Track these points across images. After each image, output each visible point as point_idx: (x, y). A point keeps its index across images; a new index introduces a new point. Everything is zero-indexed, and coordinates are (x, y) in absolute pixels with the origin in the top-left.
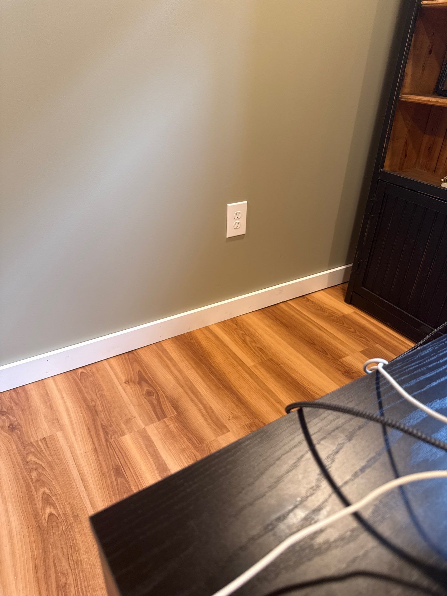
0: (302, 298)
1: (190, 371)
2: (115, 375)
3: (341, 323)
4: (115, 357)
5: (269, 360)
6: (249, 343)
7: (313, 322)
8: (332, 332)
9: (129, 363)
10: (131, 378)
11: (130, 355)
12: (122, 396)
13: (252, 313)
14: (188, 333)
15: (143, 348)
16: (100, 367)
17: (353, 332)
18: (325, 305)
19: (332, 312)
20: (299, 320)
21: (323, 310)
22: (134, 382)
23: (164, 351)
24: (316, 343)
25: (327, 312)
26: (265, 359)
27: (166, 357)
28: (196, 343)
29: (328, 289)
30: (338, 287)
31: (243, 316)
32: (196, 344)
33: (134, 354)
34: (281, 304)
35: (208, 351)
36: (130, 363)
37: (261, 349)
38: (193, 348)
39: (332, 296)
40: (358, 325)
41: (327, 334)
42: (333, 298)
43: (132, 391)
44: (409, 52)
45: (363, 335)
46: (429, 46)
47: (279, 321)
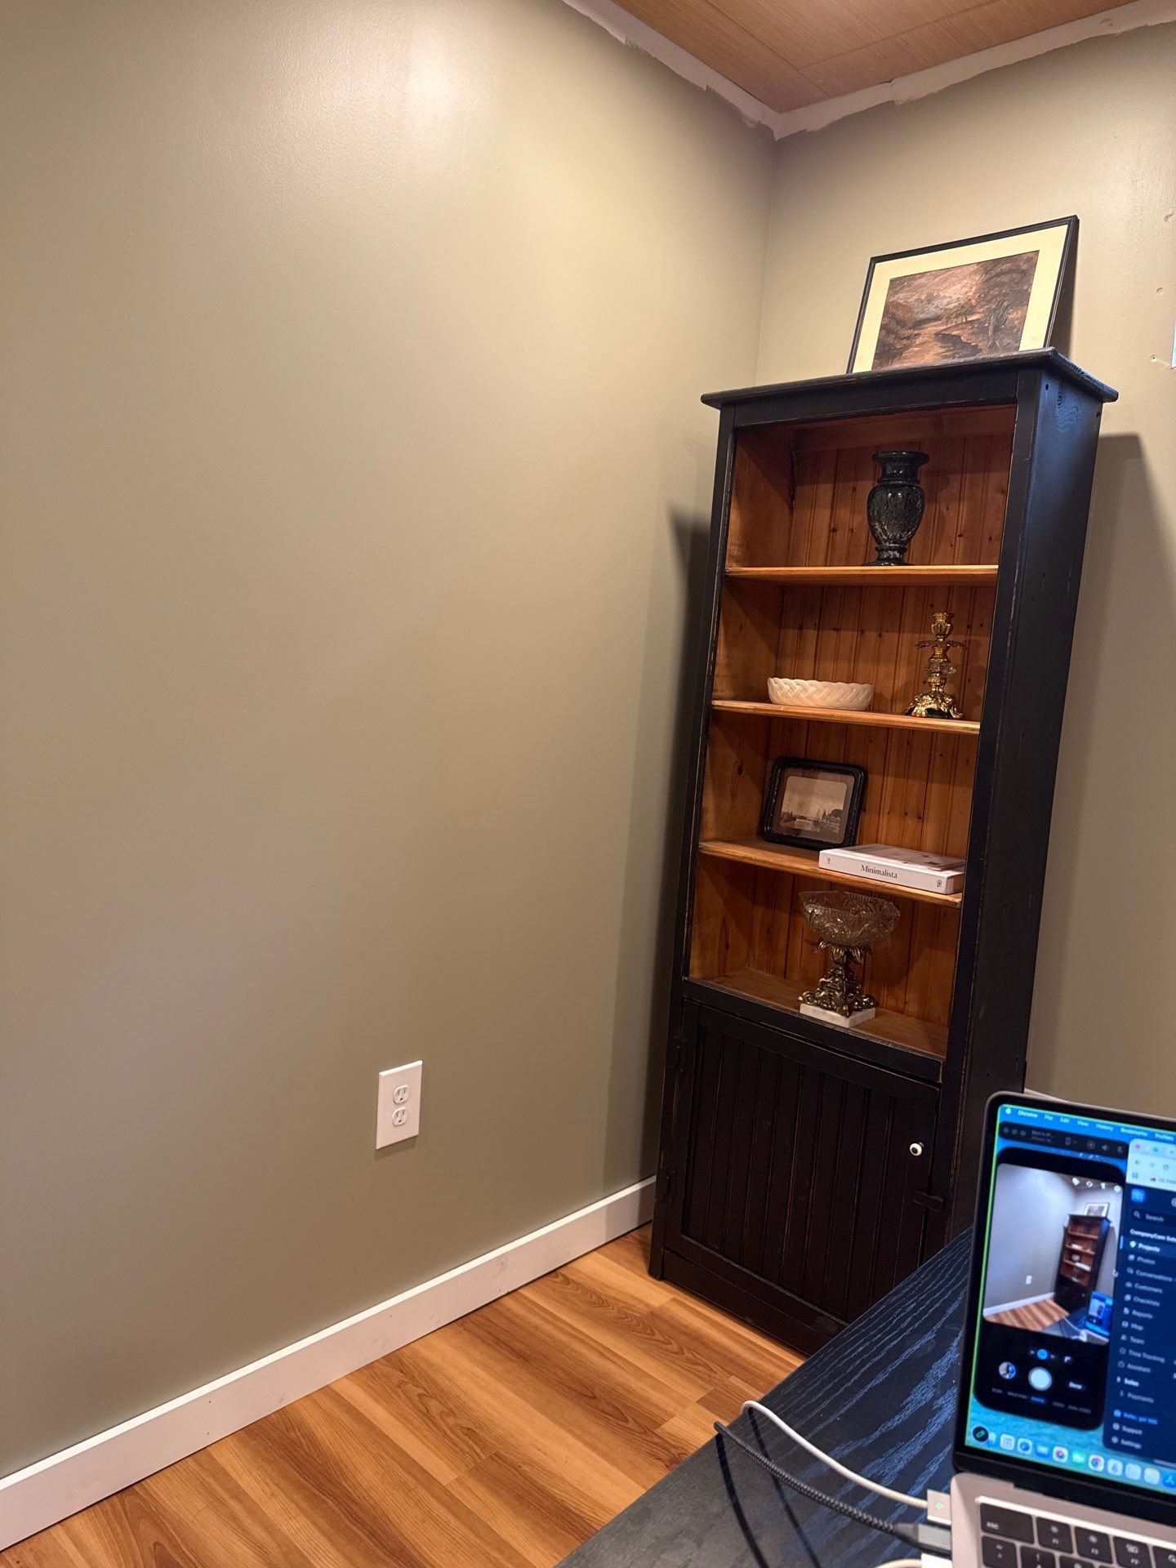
0: (551, 1279)
1: (295, 1521)
3: (649, 1331)
5: (492, 1459)
6: (438, 1418)
7: (588, 1341)
8: (631, 1360)
9: (127, 1524)
11: (128, 1499)
13: (438, 1331)
14: (277, 1411)
15: (160, 1475)
16: (45, 1548)
17: (676, 1353)
18: (605, 1289)
19: (624, 1305)
20: (552, 1337)
21: (603, 1303)
23: (217, 1473)
24: (597, 1393)
25: (613, 1309)
26: (484, 1457)
27: (227, 1490)
28: (303, 1437)
29: (609, 1246)
30: (629, 1239)
31: (414, 1344)
32: (303, 1441)
33: (136, 1493)
34: (505, 1299)
35: (337, 1456)
36: (130, 1524)
37: (469, 1432)
38: (295, 1453)
39: (622, 1265)
40: (685, 1334)
41: (619, 1366)
42: (624, 1270)
44: (703, 777)
45: (700, 1357)
46: (736, 762)
47: (506, 1345)
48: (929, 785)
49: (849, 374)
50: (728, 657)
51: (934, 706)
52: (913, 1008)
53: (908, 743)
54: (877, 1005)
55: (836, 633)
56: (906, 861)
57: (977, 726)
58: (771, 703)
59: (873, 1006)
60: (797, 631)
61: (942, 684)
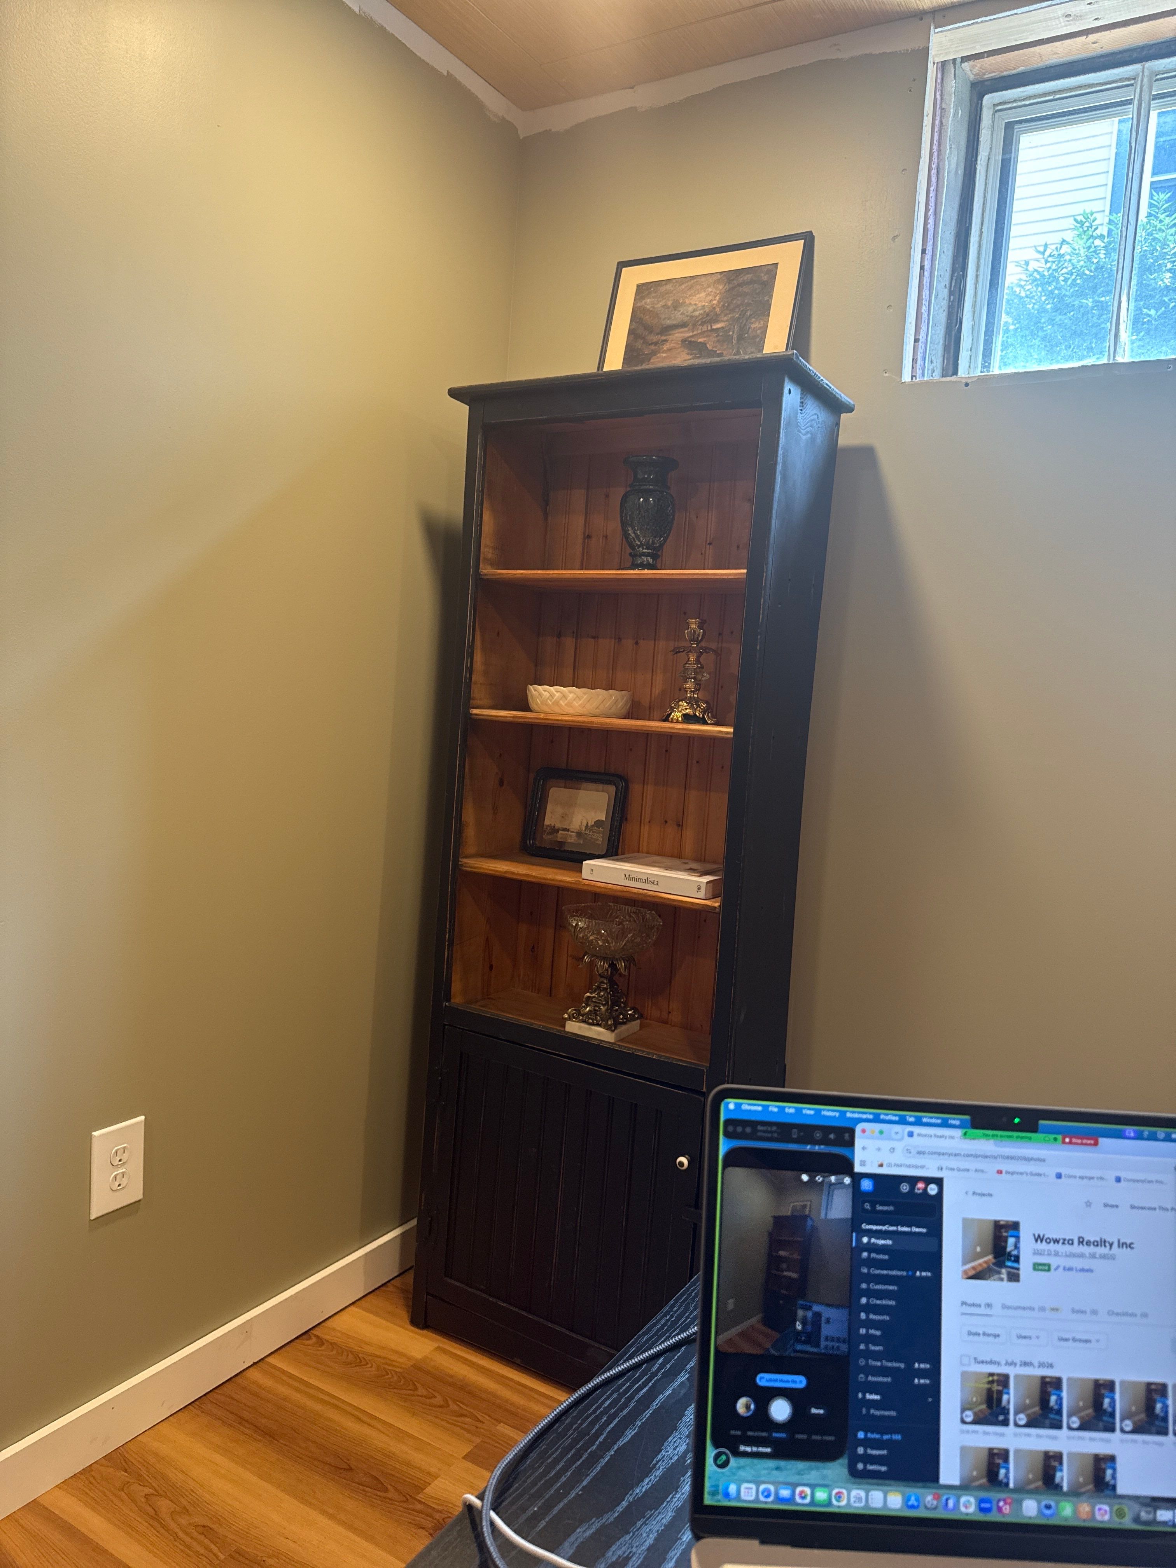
0: (303, 1342)
3: (411, 1387)
5: (232, 1557)
6: (168, 1519)
7: (342, 1406)
8: (390, 1421)
17: (441, 1407)
18: (364, 1346)
19: (384, 1361)
20: (303, 1407)
21: (361, 1362)
24: (354, 1463)
25: (371, 1367)
26: (222, 1557)
29: (370, 1296)
30: (390, 1288)
31: (142, 1437)
34: (251, 1369)
37: (206, 1529)
39: (381, 1317)
40: (450, 1384)
41: (378, 1430)
42: (384, 1322)
44: (463, 788)
45: (465, 1408)
46: (497, 773)
47: (250, 1423)
48: (687, 792)
49: (600, 372)
50: (485, 664)
51: (689, 711)
52: (676, 1017)
53: (666, 751)
54: (641, 1016)
55: (593, 640)
56: (667, 868)
57: (731, 730)
58: (531, 711)
59: (637, 1018)
60: (555, 638)
61: (697, 689)
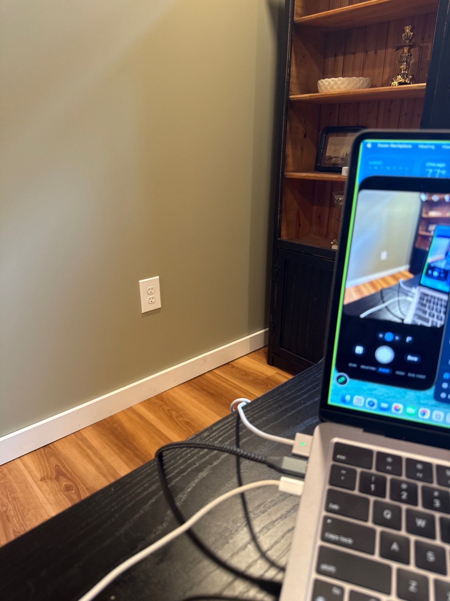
0: (227, 366)
1: (113, 457)
2: (29, 473)
3: (266, 385)
4: (29, 454)
7: (239, 388)
9: (45, 458)
10: (48, 474)
11: (47, 449)
12: (38, 496)
13: (178, 386)
14: (110, 417)
15: (60, 440)
16: (13, 467)
18: (249, 369)
19: (256, 375)
20: (225, 388)
21: (247, 374)
22: (51, 479)
23: (84, 440)
25: (251, 376)
27: (86, 446)
28: (119, 426)
29: (252, 353)
30: (260, 351)
31: (168, 391)
32: (119, 428)
33: (50, 447)
34: (207, 374)
35: (132, 433)
36: (47, 458)
38: (115, 432)
39: (256, 360)
42: (257, 362)
43: (48, 489)
44: (286, 137)
46: (303, 131)
47: (207, 391)
50: (298, 72)
51: (402, 80)
55: (353, 55)
57: (425, 84)
58: (319, 92)
60: (333, 58)
61: (407, 68)
